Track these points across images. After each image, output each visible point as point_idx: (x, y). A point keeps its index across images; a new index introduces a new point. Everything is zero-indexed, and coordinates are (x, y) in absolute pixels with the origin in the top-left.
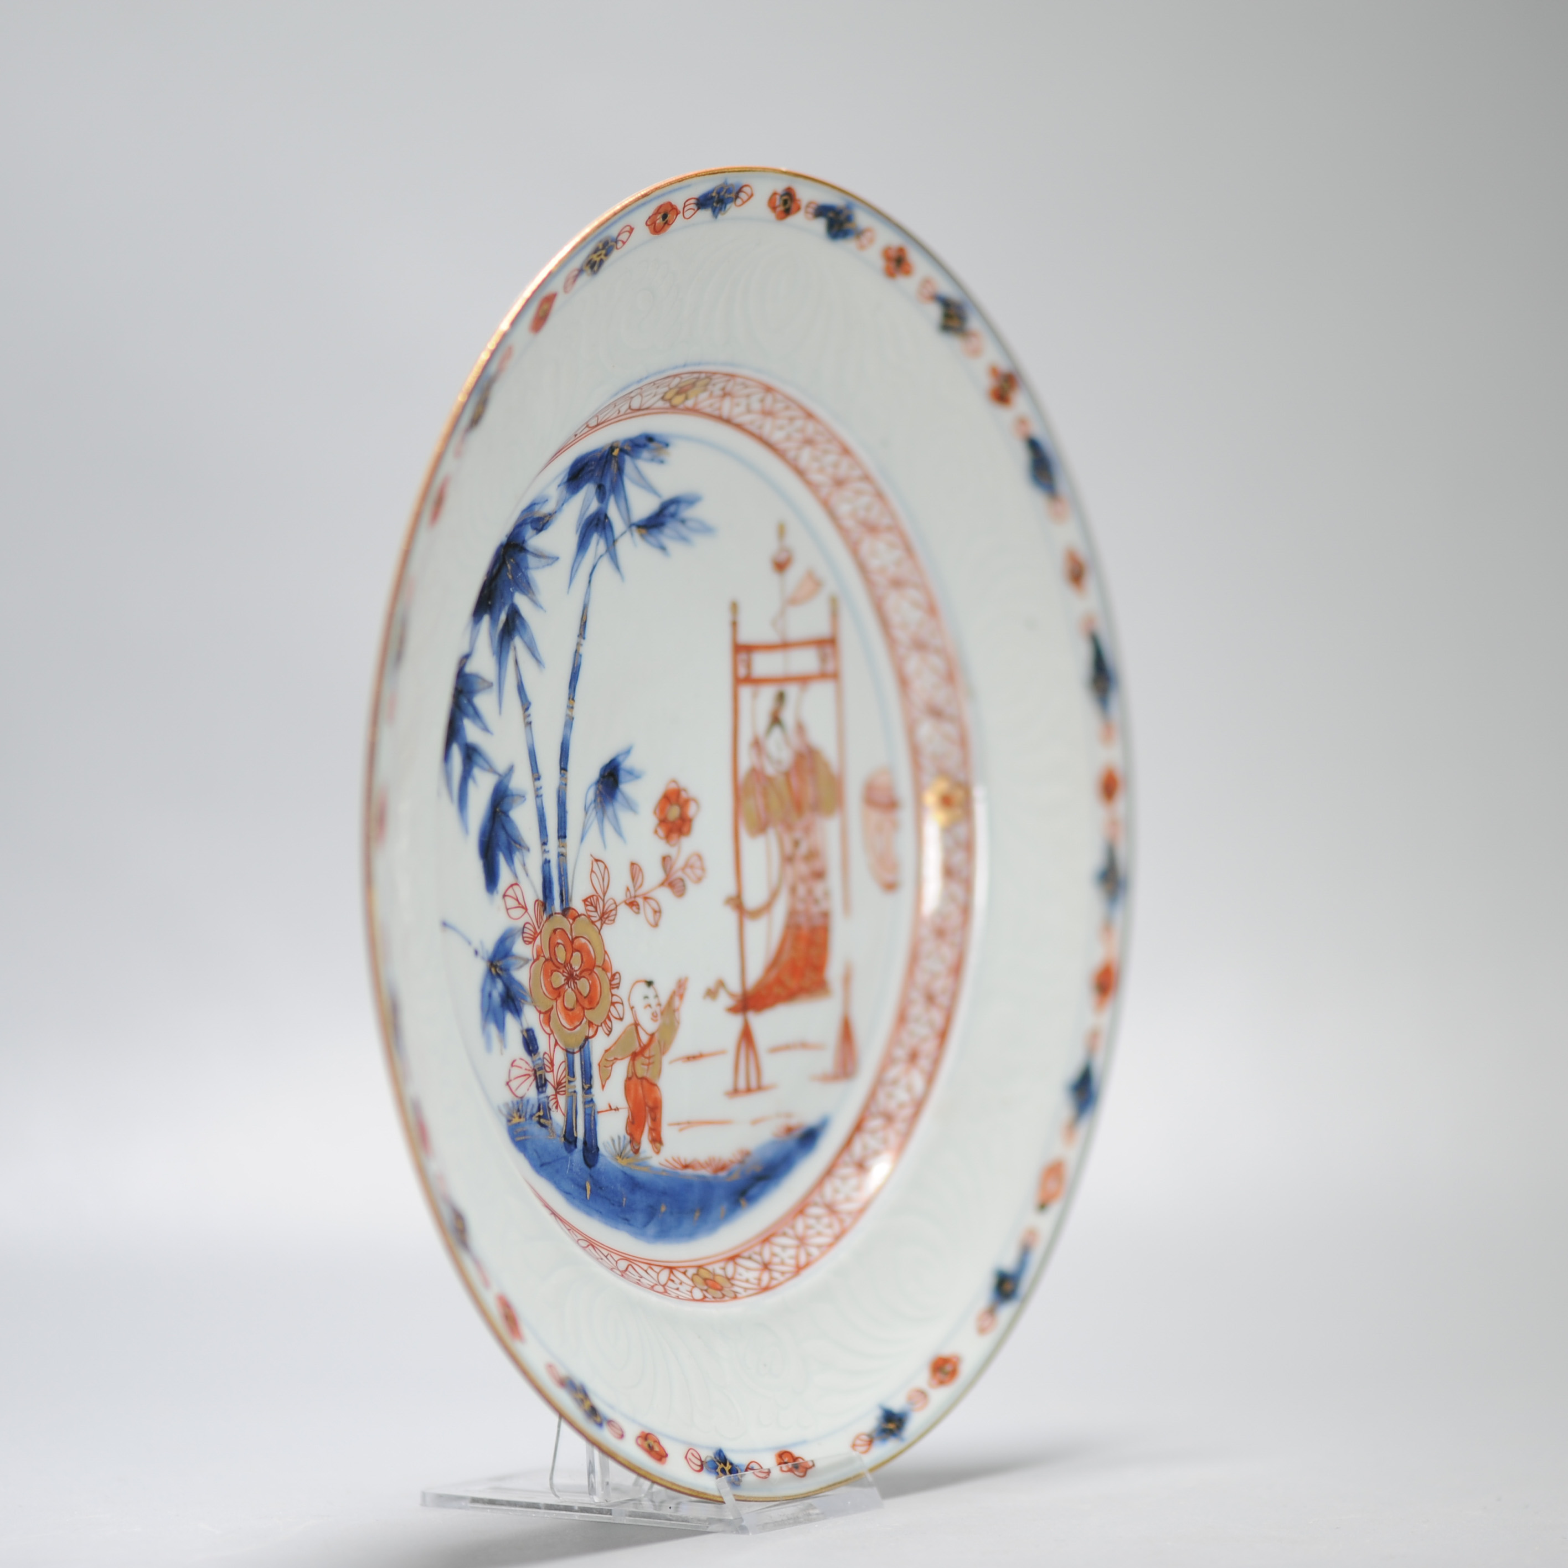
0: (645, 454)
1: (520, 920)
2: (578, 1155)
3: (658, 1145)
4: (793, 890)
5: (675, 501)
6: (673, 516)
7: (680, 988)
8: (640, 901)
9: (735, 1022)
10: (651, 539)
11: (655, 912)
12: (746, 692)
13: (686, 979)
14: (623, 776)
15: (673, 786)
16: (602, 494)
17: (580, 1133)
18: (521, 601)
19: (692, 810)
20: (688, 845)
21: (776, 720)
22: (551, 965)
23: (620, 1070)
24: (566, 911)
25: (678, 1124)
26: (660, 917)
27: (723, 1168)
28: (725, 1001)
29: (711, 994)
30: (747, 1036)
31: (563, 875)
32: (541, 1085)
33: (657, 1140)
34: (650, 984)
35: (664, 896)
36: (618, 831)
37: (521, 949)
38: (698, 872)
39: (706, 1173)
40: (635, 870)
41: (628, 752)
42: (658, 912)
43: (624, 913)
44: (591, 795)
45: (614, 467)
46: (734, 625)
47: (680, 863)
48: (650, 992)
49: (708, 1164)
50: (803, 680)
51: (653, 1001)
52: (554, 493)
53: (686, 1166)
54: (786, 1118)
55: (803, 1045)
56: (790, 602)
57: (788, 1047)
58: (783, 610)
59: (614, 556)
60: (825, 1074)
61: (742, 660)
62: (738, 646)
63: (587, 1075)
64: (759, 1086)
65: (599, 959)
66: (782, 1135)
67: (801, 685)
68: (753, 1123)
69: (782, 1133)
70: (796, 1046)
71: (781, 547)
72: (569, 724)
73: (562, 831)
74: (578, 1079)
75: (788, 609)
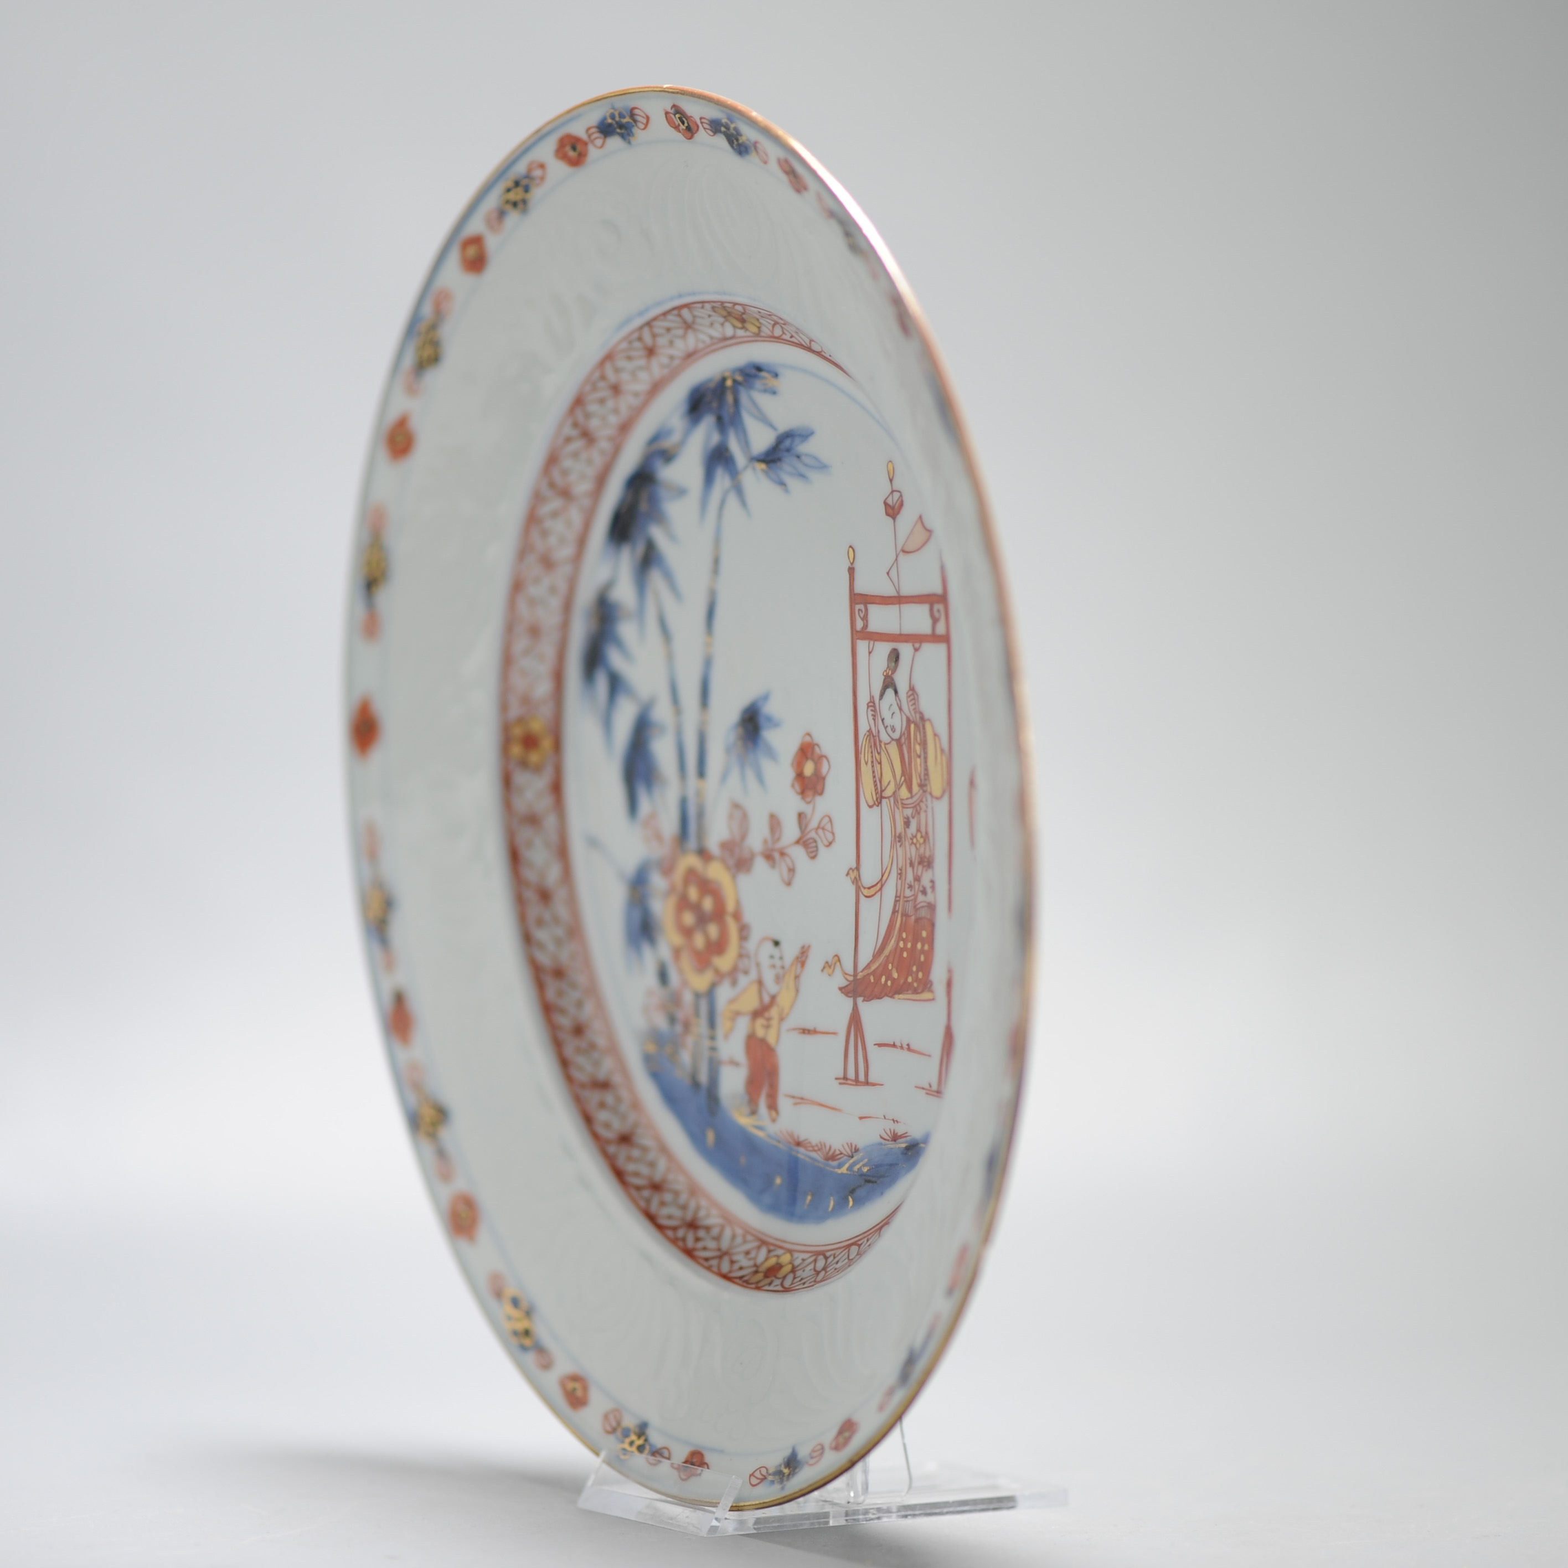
0: (758, 384)
1: (656, 851)
2: (702, 1101)
3: (774, 1113)
4: (900, 874)
5: (791, 435)
6: (788, 450)
8: (776, 855)
10: (771, 473)
11: (789, 870)
12: (862, 646)
13: (809, 947)
14: (762, 722)
15: (808, 739)
16: (721, 424)
17: (704, 1076)
18: (656, 533)
19: (825, 768)
20: (820, 807)
22: (684, 903)
23: (742, 1027)
24: (701, 850)
25: (793, 1097)
26: (793, 876)
27: (833, 1157)
30: (855, 1021)
31: (700, 816)
32: (672, 1020)
33: (773, 1106)
34: (777, 943)
35: (799, 854)
36: (760, 778)
37: (656, 880)
38: (830, 837)
39: (818, 1157)
40: (775, 823)
41: (766, 698)
42: (792, 870)
43: (760, 865)
44: (732, 736)
45: (730, 398)
46: (852, 572)
47: (815, 822)
48: (775, 951)
49: (820, 1148)
50: (917, 640)
53: (799, 1144)
54: (892, 1122)
55: (909, 1049)
56: (904, 551)
57: (894, 1046)
58: (896, 559)
59: (738, 489)
60: (930, 1086)
61: (859, 610)
62: (855, 594)
63: (712, 1023)
64: (867, 1083)
65: (730, 906)
66: (888, 1140)
67: (913, 646)
68: (861, 1118)
69: (888, 1138)
70: (902, 1047)
71: (890, 491)
72: (708, 663)
73: (701, 770)
74: (704, 1025)
75: (902, 558)
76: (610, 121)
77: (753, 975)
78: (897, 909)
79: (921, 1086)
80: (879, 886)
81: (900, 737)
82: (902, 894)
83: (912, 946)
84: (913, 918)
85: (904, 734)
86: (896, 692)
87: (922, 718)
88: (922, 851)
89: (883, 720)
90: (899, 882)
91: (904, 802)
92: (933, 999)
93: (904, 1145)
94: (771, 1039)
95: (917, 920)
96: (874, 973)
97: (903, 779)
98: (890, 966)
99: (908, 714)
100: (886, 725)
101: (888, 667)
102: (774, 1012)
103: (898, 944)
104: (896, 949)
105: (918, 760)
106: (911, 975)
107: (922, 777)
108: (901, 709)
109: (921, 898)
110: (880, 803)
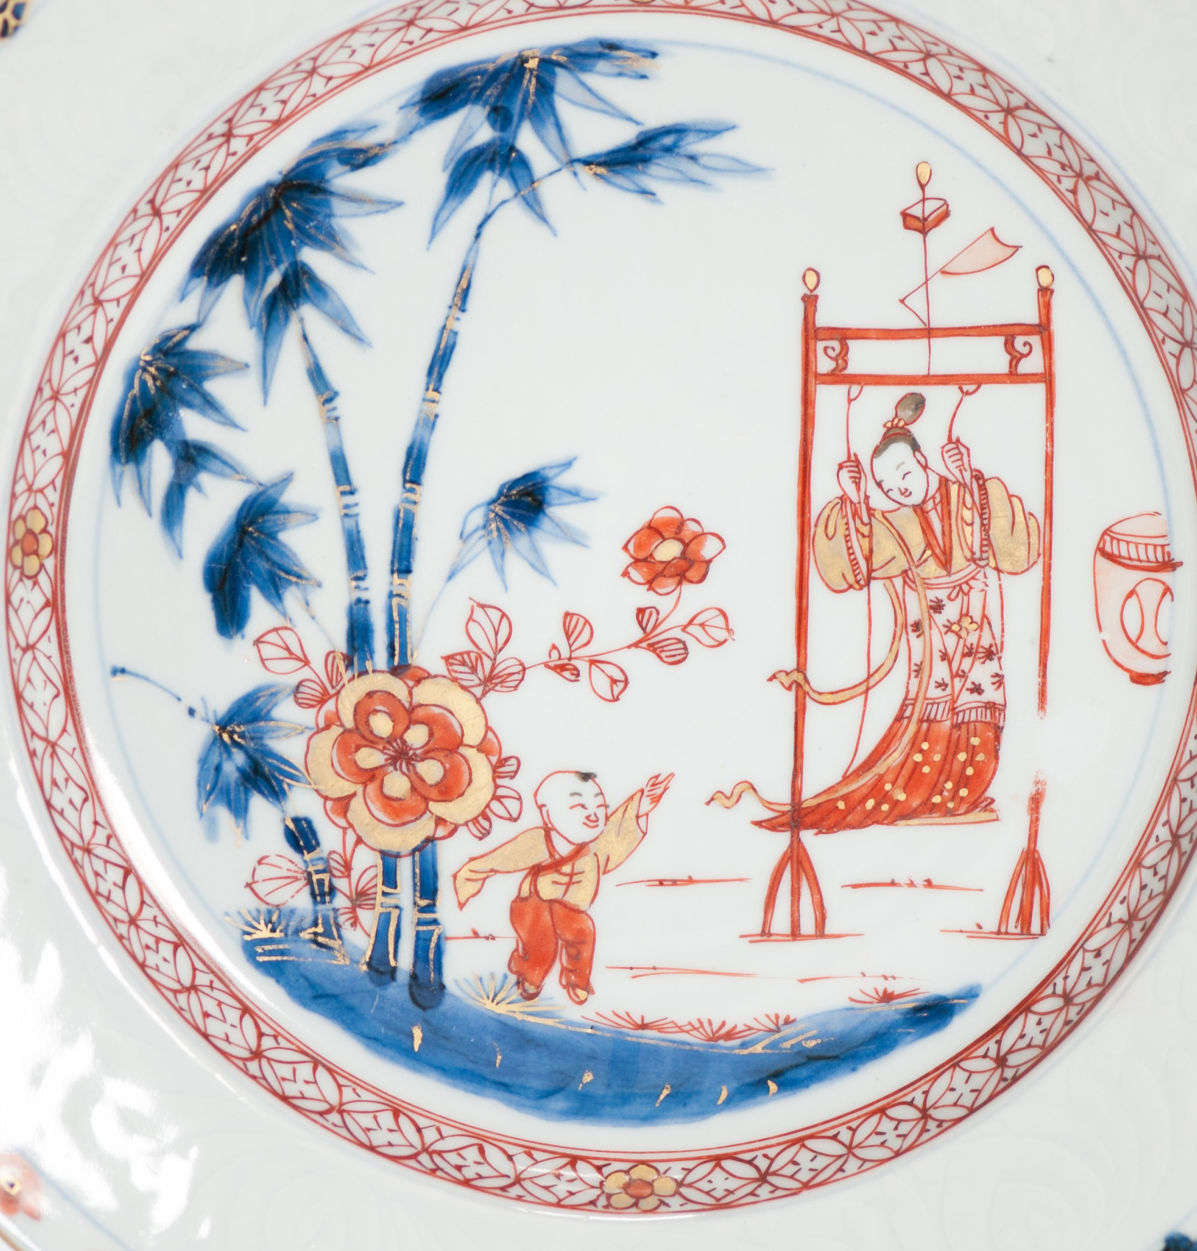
0: (602, 65)
1: (286, 674)
2: (398, 991)
3: (582, 994)
5: (678, 131)
6: (668, 150)
7: (656, 788)
8: (583, 666)
9: (781, 841)
10: (619, 180)
11: (614, 681)
12: (831, 394)
14: (552, 495)
15: (669, 514)
16: (501, 117)
17: (405, 961)
18: (311, 257)
19: (709, 548)
20: (693, 597)
21: (896, 433)
22: (357, 737)
23: (504, 890)
24: (399, 669)
25: (630, 968)
26: (625, 688)
27: (729, 1036)
28: (752, 809)
29: (726, 798)
30: (796, 861)
31: (398, 623)
32: (322, 893)
34: (586, 777)
35: (641, 664)
36: (539, 566)
37: (286, 711)
38: (720, 635)
39: (695, 1039)
40: (572, 624)
41: (566, 465)
42: (620, 683)
43: (541, 682)
44: (477, 518)
45: (530, 84)
46: (810, 301)
47: (681, 617)
48: (588, 788)
49: (698, 1026)
50: (969, 382)
51: (592, 803)
53: (644, 1026)
54: (883, 978)
55: (929, 884)
56: (944, 272)
57: (893, 884)
58: (926, 283)
59: (533, 204)
60: (979, 926)
61: (826, 349)
62: (817, 330)
63: (427, 887)
64: (820, 931)
65: (473, 736)
66: (871, 1003)
67: (961, 389)
68: (803, 981)
69: (871, 1000)
70: (912, 884)
71: (921, 197)
72: (429, 423)
73: (402, 563)
74: (405, 891)
75: (938, 283)
77: (531, 818)
78: (907, 713)
79: (959, 929)
80: (863, 688)
81: (924, 502)
82: (921, 696)
83: (945, 759)
84: (948, 723)
85: (933, 497)
86: (915, 447)
87: (978, 476)
88: (972, 639)
89: (879, 485)
90: (914, 683)
91: (927, 581)
92: (997, 820)
93: (911, 1006)
94: (578, 897)
95: (956, 726)
96: (845, 798)
97: (929, 553)
98: (888, 787)
99: (945, 473)
100: (886, 490)
101: (896, 416)
102: (585, 863)
103: (908, 756)
104: (903, 765)
105: (968, 530)
106: (941, 793)
107: (976, 549)
108: (925, 467)
109: (966, 698)
110: (868, 584)
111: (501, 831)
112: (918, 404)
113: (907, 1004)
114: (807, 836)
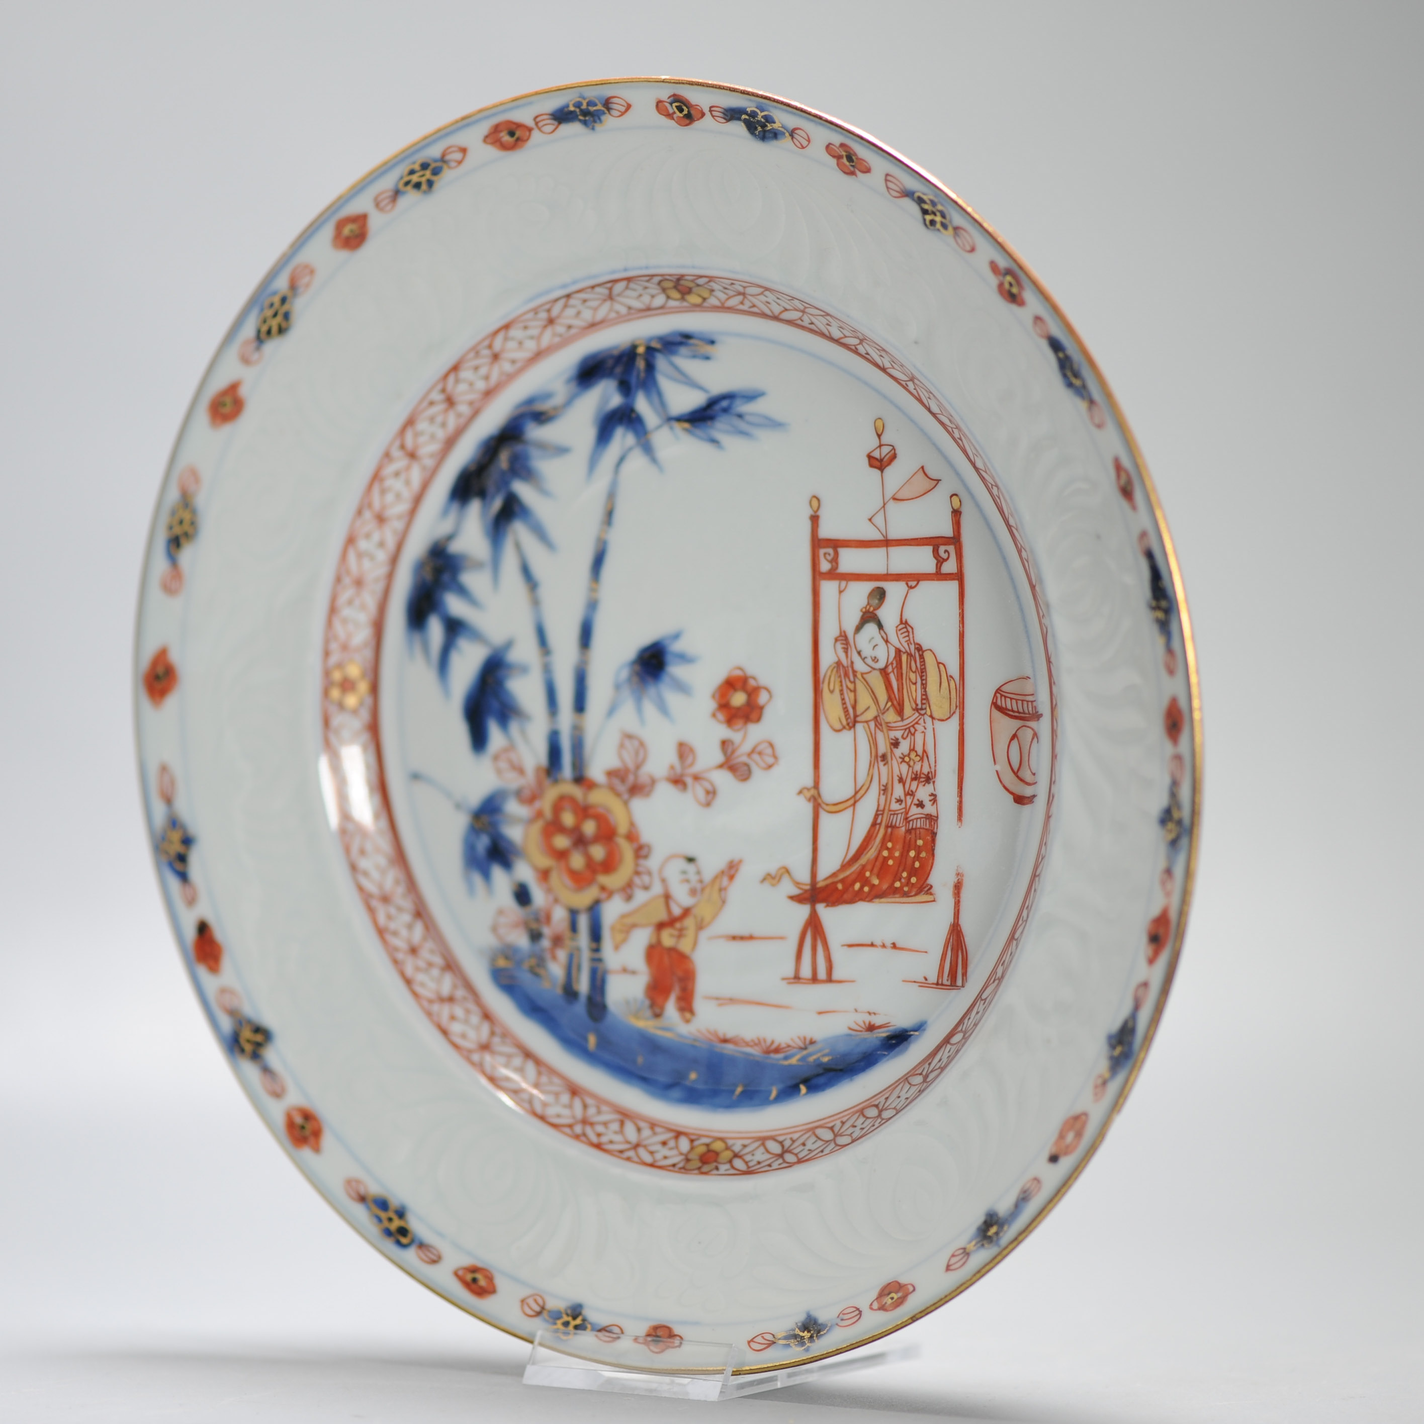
0: (683, 350)
1: (513, 781)
2: (580, 1008)
3: (688, 1015)
4: (885, 790)
5: (730, 396)
6: (726, 410)
7: (732, 870)
8: (689, 781)
9: (803, 912)
10: (698, 432)
11: (708, 792)
12: (829, 588)
13: (740, 862)
14: (669, 658)
15: (738, 673)
16: (625, 388)
17: (583, 986)
18: (522, 489)
19: (763, 698)
20: (755, 733)
21: (869, 617)
22: (554, 827)
23: (641, 938)
24: (580, 779)
25: (717, 999)
26: (713, 798)
27: (777, 1050)
28: (787, 888)
29: (771, 879)
30: (814, 926)
31: (578, 746)
32: (535, 936)
34: (691, 860)
35: (723, 779)
36: (663, 709)
37: (513, 808)
38: (770, 760)
39: (755, 1051)
40: (684, 751)
41: (676, 636)
42: (712, 793)
43: (665, 792)
44: (625, 674)
45: (641, 364)
46: (815, 519)
47: (747, 747)
48: (691, 868)
49: (757, 1043)
50: (912, 579)
51: (694, 878)
52: (561, 390)
53: (725, 1041)
54: (868, 1015)
55: (894, 946)
56: (895, 499)
57: (872, 945)
58: (884, 507)
59: (648, 449)
60: (926, 979)
61: (825, 554)
62: (820, 540)
63: (596, 935)
64: (829, 980)
65: (622, 829)
66: (861, 1031)
67: (907, 584)
68: (820, 1013)
69: (861, 1029)
70: (884, 946)
71: (878, 444)
72: (592, 606)
73: (580, 705)
74: (583, 939)
75: (891, 505)
76: (572, 108)
78: (879, 821)
79: (913, 980)
80: (852, 802)
81: (886, 667)
82: (887, 808)
83: (902, 855)
84: (903, 829)
85: (892, 663)
86: (880, 626)
87: (919, 648)
88: (917, 767)
89: (859, 653)
90: (883, 798)
91: (890, 725)
92: (934, 901)
93: (885, 1035)
94: (685, 946)
95: (909, 831)
96: (842, 881)
97: (889, 704)
98: (868, 874)
99: (898, 645)
100: (863, 657)
101: (868, 603)
102: (689, 922)
103: (880, 852)
104: (877, 858)
105: (913, 687)
106: (900, 880)
107: (919, 702)
108: (887, 641)
109: (914, 810)
110: (854, 726)
111: (641, 897)
112: (880, 594)
113: (883, 1034)
114: (821, 908)
